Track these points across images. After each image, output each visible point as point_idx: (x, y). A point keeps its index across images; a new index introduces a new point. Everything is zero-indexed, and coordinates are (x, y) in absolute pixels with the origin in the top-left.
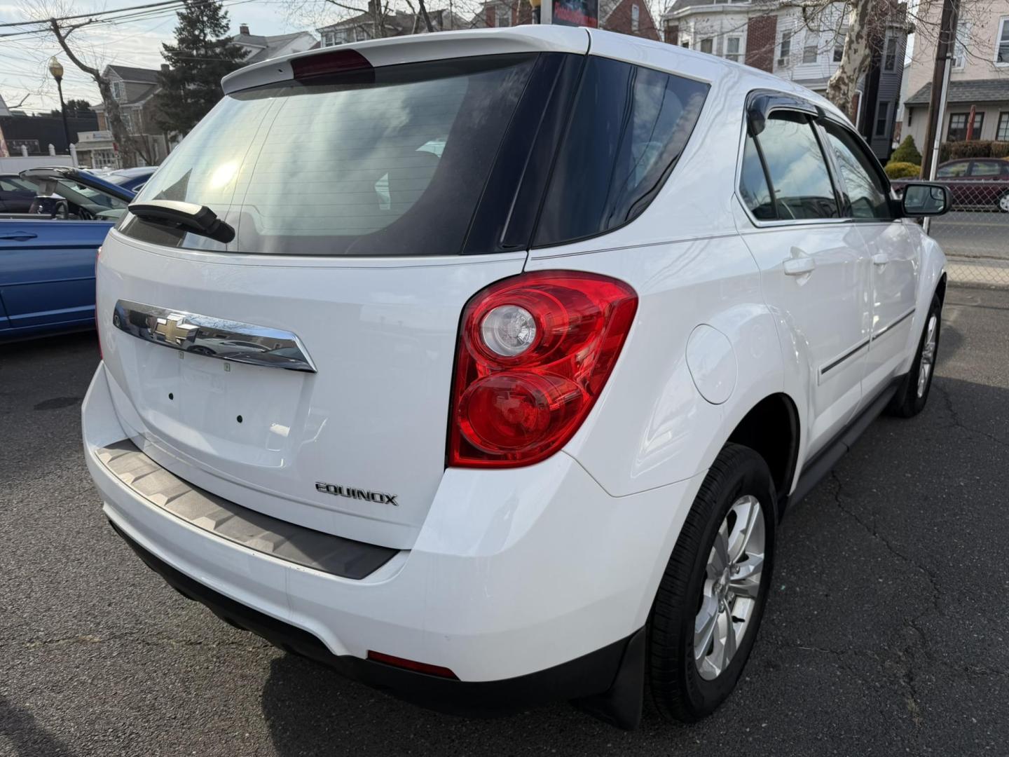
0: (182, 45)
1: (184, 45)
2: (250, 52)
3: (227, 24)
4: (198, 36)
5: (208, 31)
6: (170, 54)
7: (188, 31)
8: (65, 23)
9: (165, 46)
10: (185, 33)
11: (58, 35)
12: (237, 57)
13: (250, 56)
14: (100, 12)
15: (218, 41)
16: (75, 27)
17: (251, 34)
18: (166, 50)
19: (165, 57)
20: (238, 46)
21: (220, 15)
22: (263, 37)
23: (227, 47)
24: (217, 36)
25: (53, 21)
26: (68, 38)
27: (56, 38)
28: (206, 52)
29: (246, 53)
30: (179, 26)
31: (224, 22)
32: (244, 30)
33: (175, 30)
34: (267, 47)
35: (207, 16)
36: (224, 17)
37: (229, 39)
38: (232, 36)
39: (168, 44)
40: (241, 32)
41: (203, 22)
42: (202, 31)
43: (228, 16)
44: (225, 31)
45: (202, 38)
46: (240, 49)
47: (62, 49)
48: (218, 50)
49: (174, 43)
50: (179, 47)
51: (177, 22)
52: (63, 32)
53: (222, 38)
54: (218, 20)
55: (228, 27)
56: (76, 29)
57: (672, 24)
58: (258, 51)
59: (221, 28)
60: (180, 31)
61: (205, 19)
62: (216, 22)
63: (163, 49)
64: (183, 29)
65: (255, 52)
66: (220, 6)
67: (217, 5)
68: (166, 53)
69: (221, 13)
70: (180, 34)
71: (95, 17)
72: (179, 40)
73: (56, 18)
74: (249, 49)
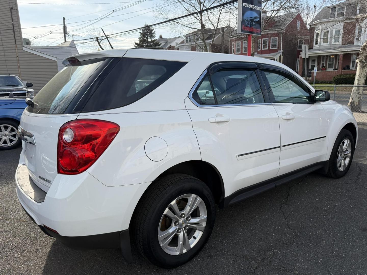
0: (141, 42)
1: (141, 43)
2: (162, 44)
3: (155, 35)
4: (146, 39)
5: (149, 38)
6: (137, 46)
7: (142, 38)
8: (101, 38)
9: (135, 43)
10: (142, 39)
11: (98, 42)
12: (157, 46)
13: (162, 45)
14: (110, 34)
15: (152, 41)
16: (103, 39)
17: (163, 38)
18: (136, 44)
19: (135, 46)
20: (158, 42)
21: (153, 33)
22: (167, 39)
23: (154, 42)
24: (152, 39)
25: (97, 38)
26: (101, 42)
27: (97, 43)
28: (148, 45)
29: (160, 44)
30: (140, 36)
31: (154, 35)
32: (161, 37)
33: (139, 38)
34: (168, 42)
35: (149, 33)
36: (154, 33)
37: (155, 40)
38: (156, 39)
39: (136, 42)
40: (160, 38)
41: (147, 35)
42: (147, 38)
43: (155, 33)
44: (154, 37)
45: (147, 40)
46: (158, 43)
47: (99, 46)
48: (152, 44)
49: (138, 42)
50: (139, 43)
51: (139, 35)
52: (99, 41)
53: (153, 40)
54: (152, 34)
55: (155, 36)
56: (103, 40)
57: (312, 27)
58: (165, 43)
59: (153, 36)
60: (140, 38)
61: (148, 34)
62: (151, 35)
63: (135, 44)
64: (141, 37)
65: (163, 44)
66: (153, 30)
67: (152, 29)
68: (135, 45)
69: (153, 32)
70: (140, 39)
71: (109, 36)
72: (140, 41)
73: (98, 37)
74: (161, 43)
